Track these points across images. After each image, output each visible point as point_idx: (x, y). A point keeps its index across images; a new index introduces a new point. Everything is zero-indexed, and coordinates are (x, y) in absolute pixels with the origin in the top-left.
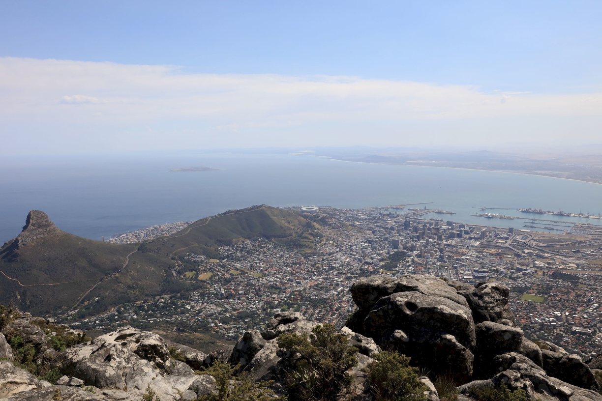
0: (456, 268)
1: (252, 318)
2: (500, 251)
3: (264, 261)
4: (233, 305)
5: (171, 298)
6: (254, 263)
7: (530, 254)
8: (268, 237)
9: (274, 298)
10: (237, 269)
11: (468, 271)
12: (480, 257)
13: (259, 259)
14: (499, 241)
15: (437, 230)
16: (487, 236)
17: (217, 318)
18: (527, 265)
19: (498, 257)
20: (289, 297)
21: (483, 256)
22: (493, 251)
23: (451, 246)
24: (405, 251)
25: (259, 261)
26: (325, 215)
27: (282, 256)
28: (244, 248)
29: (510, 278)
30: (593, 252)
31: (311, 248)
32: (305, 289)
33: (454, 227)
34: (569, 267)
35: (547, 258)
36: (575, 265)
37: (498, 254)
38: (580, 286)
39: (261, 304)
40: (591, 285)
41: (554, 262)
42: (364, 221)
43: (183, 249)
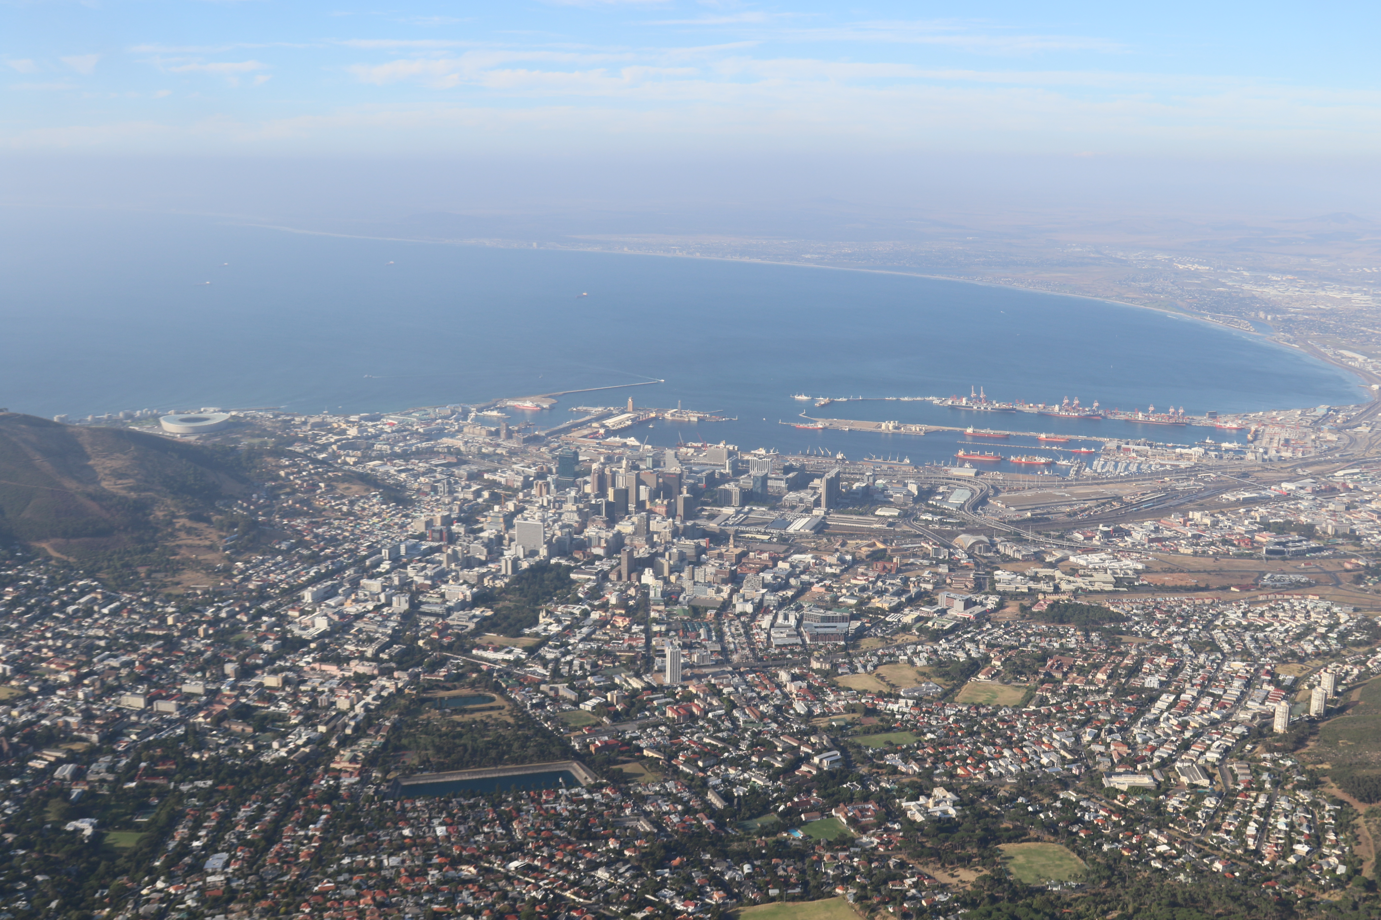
7: (977, 550)
8: (27, 542)
19: (881, 564)
26: (257, 441)
32: (190, 736)
34: (1093, 584)
36: (1109, 578)
37: (881, 555)
38: (1125, 642)
40: (1152, 637)
41: (1049, 572)
42: (407, 461)
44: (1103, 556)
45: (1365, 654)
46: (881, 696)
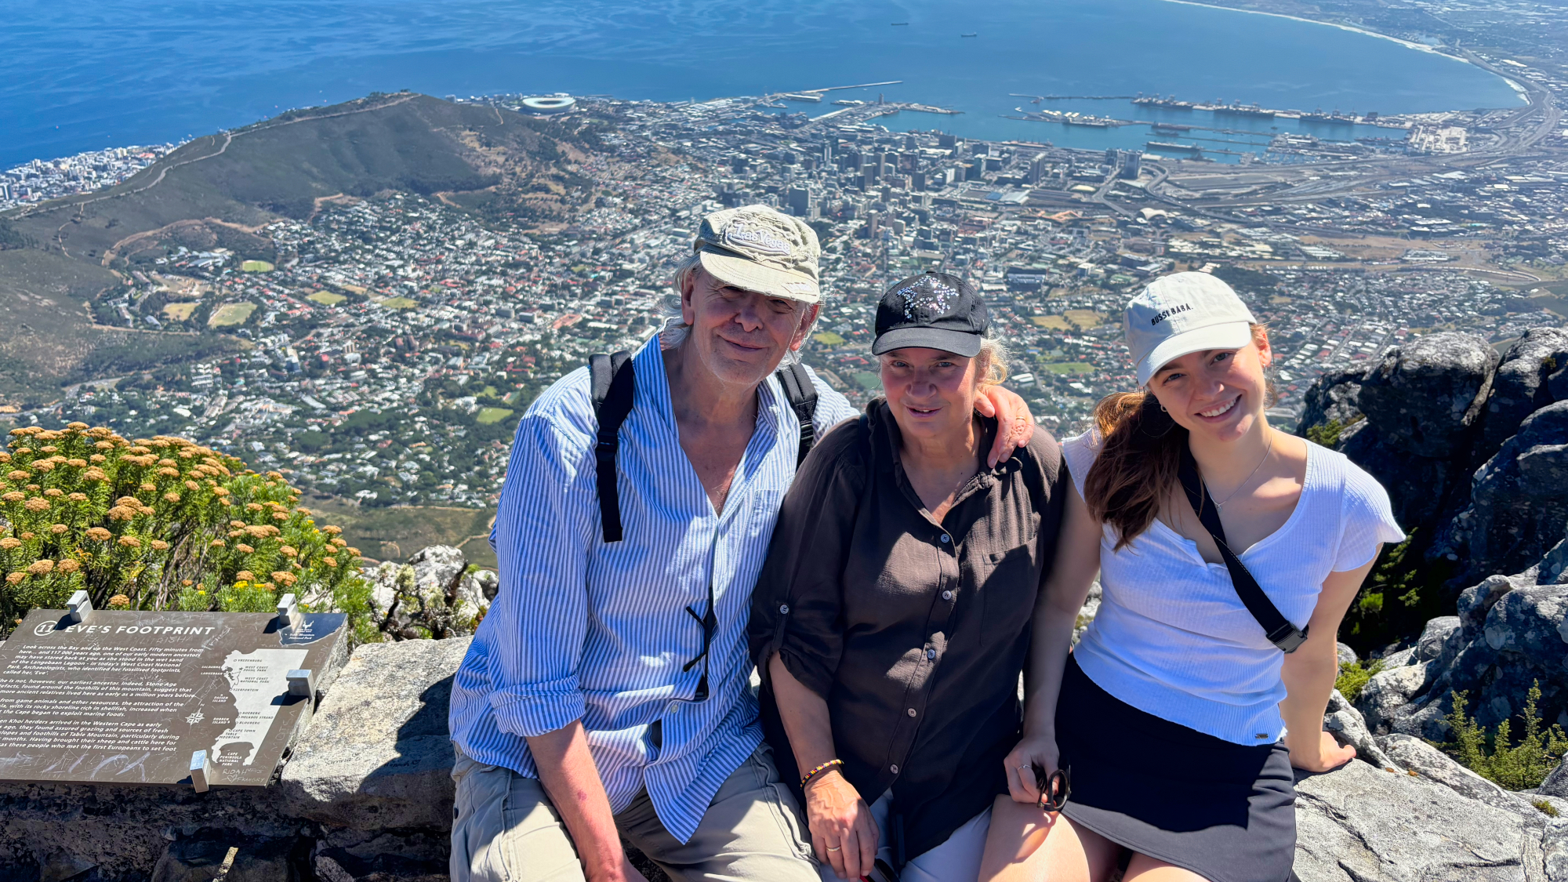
0: (962, 263)
1: (390, 428)
2: (1080, 214)
3: (417, 261)
4: (330, 395)
5: (121, 388)
6: (388, 267)
7: (1156, 221)
8: (425, 191)
9: (454, 367)
10: (334, 289)
11: (995, 270)
12: (1026, 233)
13: (399, 255)
14: (1080, 187)
15: (913, 159)
16: (1046, 173)
17: (279, 435)
18: (1151, 251)
19: (1075, 230)
20: (498, 362)
21: (1036, 228)
22: (1062, 216)
23: (951, 203)
24: (826, 220)
25: (401, 262)
26: (596, 121)
27: (472, 244)
28: (351, 223)
29: (1105, 285)
30: (1313, 210)
31: (559, 219)
32: (546, 339)
33: (960, 150)
34: (1253, 252)
35: (1201, 229)
36: (1268, 248)
37: (1076, 222)
38: (1277, 300)
39: (417, 386)
40: (1301, 297)
41: (1216, 240)
42: (709, 139)
43: (150, 233)
44: (1264, 229)
45: (1496, 322)
46: (1067, 333)
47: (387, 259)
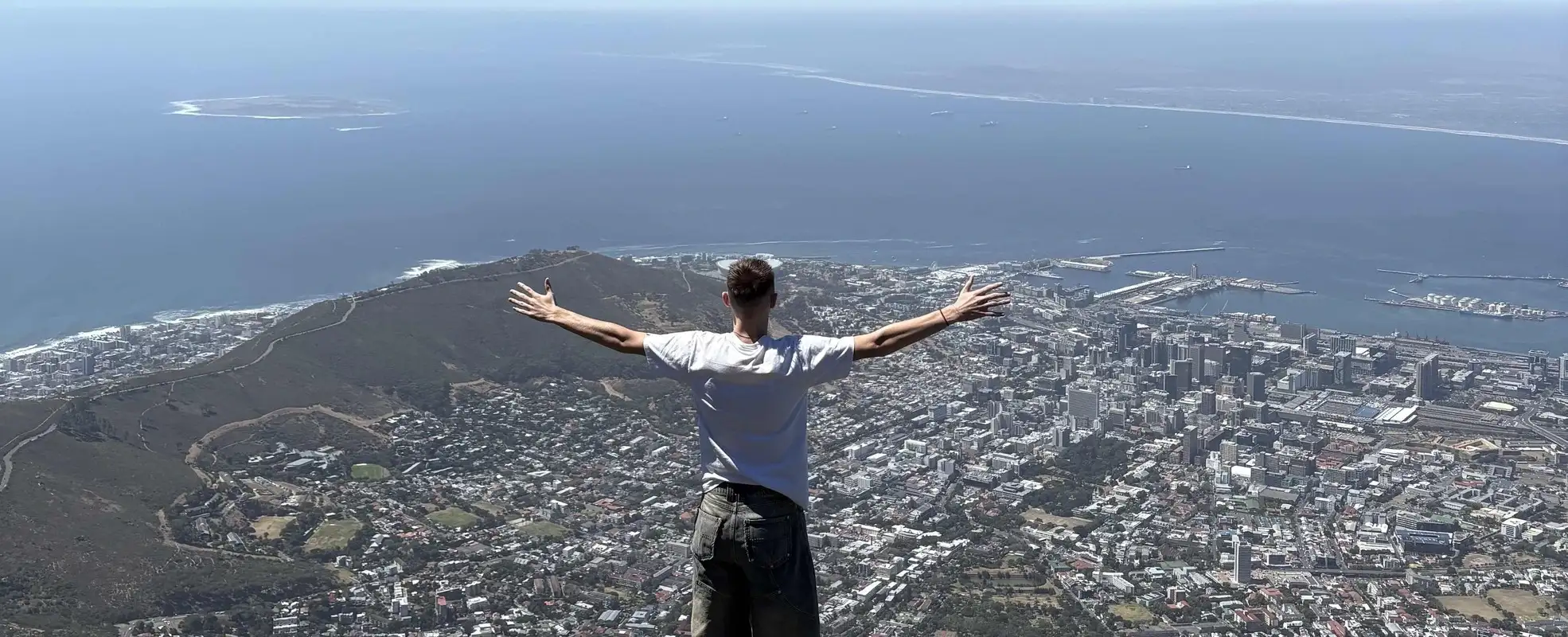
2: (1497, 445)
3: (570, 473)
10: (460, 504)
13: (547, 463)
22: (1470, 444)
24: (1122, 436)
25: (549, 473)
37: (1491, 456)
43: (246, 423)
47: (533, 469)
